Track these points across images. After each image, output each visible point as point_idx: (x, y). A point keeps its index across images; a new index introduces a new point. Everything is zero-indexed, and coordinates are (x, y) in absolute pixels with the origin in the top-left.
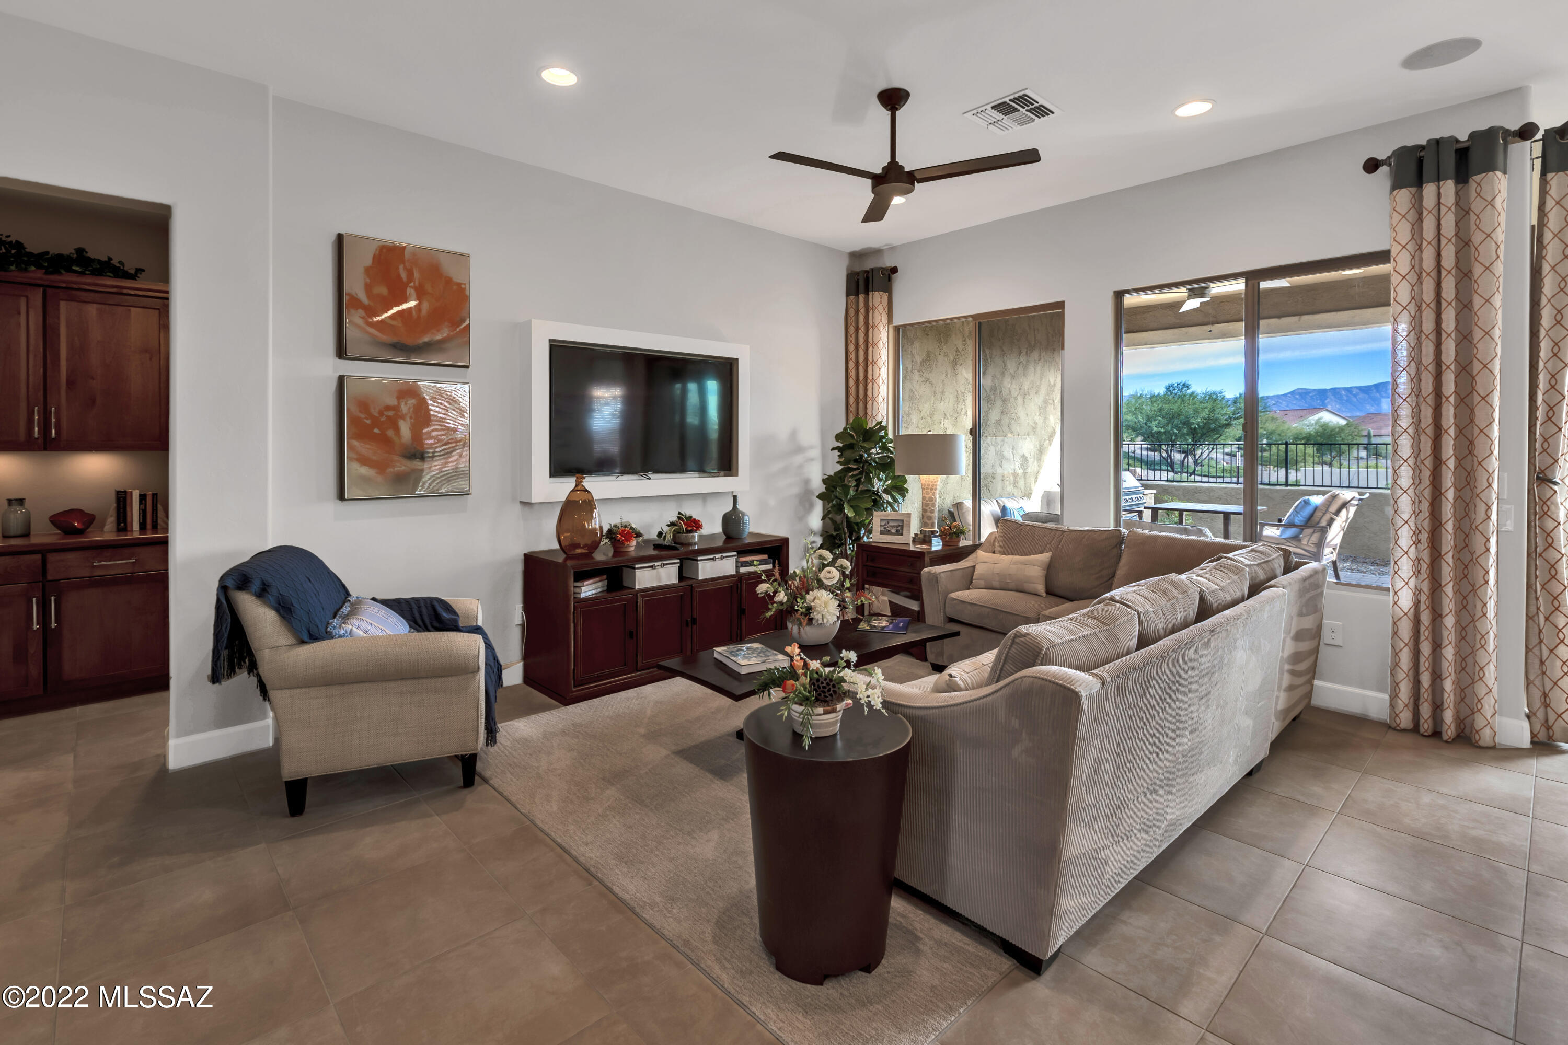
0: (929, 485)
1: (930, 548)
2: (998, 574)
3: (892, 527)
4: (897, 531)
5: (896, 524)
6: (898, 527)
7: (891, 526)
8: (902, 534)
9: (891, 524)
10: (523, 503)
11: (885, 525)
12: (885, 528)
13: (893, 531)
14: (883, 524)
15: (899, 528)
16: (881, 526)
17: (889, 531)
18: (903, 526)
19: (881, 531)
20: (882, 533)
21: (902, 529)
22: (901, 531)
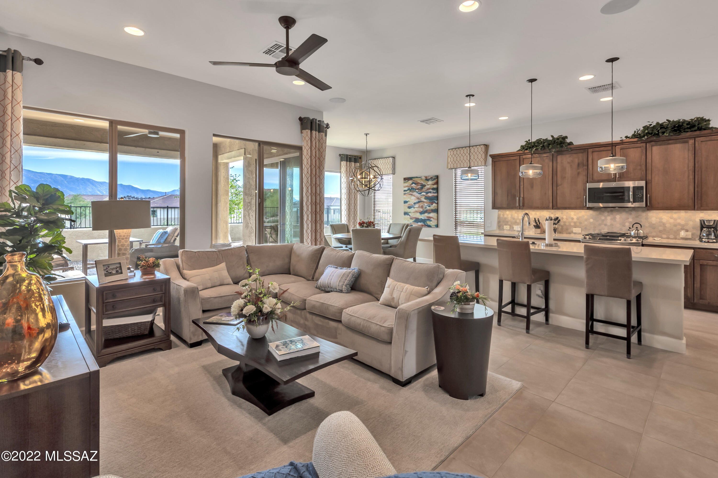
0: (124, 236)
1: (155, 277)
3: (113, 269)
4: (117, 271)
5: (115, 266)
6: (116, 269)
7: (111, 269)
8: (122, 273)
9: (111, 267)
11: (107, 269)
12: (107, 271)
13: (114, 272)
14: (105, 268)
15: (118, 269)
16: (104, 270)
17: (110, 273)
19: (105, 274)
20: (106, 275)
21: (121, 269)
22: (120, 271)
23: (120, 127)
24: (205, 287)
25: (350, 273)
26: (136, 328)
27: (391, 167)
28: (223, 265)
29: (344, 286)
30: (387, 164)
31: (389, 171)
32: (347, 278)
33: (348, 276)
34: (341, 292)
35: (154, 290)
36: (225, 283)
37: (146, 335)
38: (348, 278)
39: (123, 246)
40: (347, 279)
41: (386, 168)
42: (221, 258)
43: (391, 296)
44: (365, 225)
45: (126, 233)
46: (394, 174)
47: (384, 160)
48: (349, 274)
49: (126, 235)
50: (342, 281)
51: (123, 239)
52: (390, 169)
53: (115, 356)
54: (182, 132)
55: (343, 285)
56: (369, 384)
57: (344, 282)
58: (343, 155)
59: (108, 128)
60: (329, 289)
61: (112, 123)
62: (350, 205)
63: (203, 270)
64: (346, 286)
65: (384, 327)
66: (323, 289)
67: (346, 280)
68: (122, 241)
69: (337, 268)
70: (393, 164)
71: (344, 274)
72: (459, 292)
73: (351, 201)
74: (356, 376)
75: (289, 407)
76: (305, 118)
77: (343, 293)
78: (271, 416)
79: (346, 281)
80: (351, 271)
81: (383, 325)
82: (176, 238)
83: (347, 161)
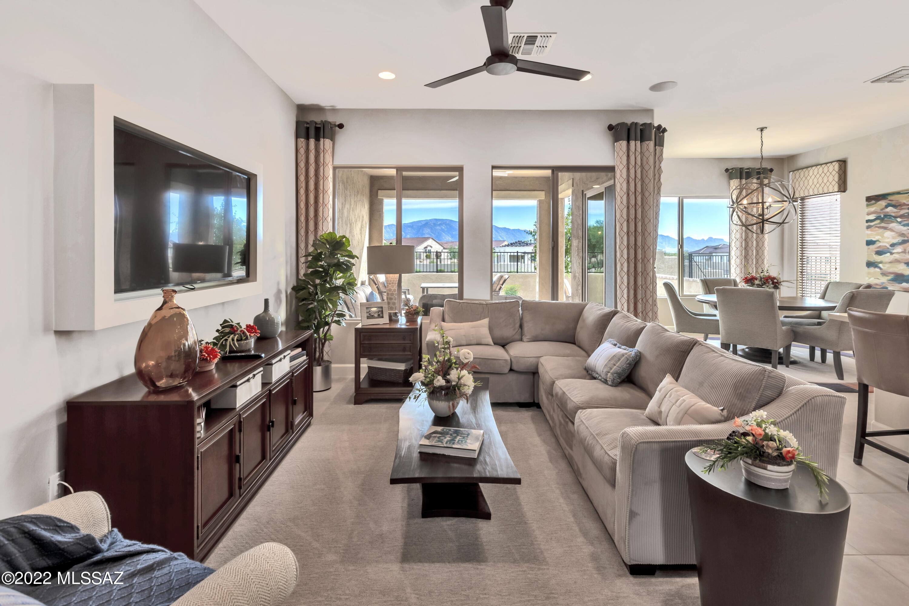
0: (391, 281)
2: (464, 335)
3: (375, 312)
4: (379, 315)
5: (377, 310)
6: (379, 312)
7: (373, 312)
8: (383, 317)
9: (373, 310)
10: (59, 333)
11: (370, 311)
12: (370, 314)
13: (376, 315)
15: (380, 313)
16: (367, 312)
17: (373, 316)
18: (382, 311)
19: (367, 316)
20: (368, 318)
21: (382, 313)
22: (381, 315)
23: (405, 173)
24: (458, 344)
25: (623, 355)
26: (393, 374)
27: (836, 179)
28: (486, 321)
29: (609, 374)
30: (828, 174)
31: (831, 187)
32: (617, 363)
33: (619, 359)
34: (606, 383)
35: (404, 339)
36: (483, 342)
37: (400, 383)
38: (619, 363)
39: (390, 291)
40: (617, 365)
41: (825, 181)
42: (487, 312)
43: (659, 407)
44: (757, 282)
45: (392, 278)
46: (844, 192)
47: (821, 169)
48: (622, 357)
49: (392, 280)
50: (609, 365)
51: (390, 284)
52: (834, 183)
53: (369, 397)
54: (460, 169)
55: (609, 372)
56: (581, 540)
57: (611, 369)
58: (732, 169)
59: (395, 175)
60: (595, 375)
61: (399, 169)
62: (748, 249)
63: (462, 324)
64: (612, 374)
65: (609, 455)
66: (590, 372)
67: (615, 365)
68: (390, 286)
69: (615, 345)
70: (841, 172)
71: (614, 356)
72: (745, 434)
73: (750, 243)
74: (572, 519)
75: (451, 518)
76: (618, 125)
77: (608, 384)
78: (424, 519)
79: (615, 367)
80: (626, 354)
81: (609, 452)
82: (501, 286)
83: (741, 178)
